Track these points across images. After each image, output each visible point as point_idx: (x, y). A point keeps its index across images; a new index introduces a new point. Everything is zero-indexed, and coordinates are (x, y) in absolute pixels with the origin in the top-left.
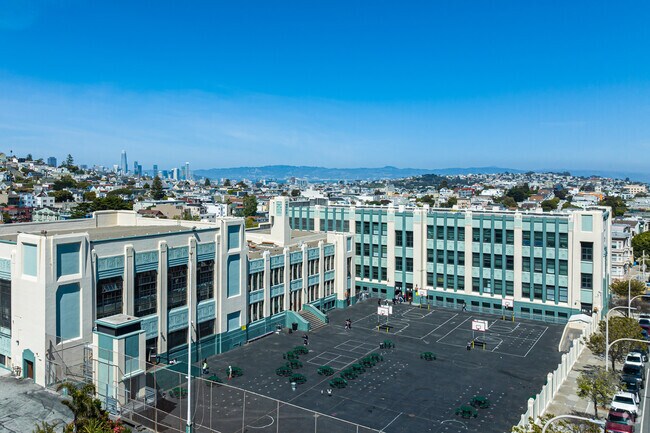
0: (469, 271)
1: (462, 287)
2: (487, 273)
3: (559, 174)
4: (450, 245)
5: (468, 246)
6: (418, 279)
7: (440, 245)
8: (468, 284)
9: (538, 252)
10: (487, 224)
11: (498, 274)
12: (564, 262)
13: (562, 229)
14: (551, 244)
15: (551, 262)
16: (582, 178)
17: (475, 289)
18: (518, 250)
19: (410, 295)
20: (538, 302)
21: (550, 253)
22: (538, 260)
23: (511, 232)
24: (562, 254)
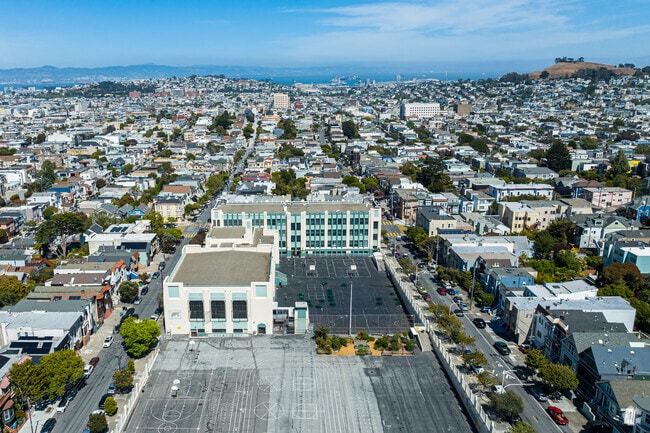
0: (326, 238)
1: (323, 246)
2: (334, 238)
3: (217, 77)
4: (317, 227)
5: (326, 227)
6: (303, 245)
7: (312, 227)
8: (326, 244)
9: (356, 227)
10: (334, 217)
11: (339, 238)
12: (367, 230)
13: (366, 216)
14: (362, 223)
15: (362, 231)
16: (234, 79)
17: (329, 246)
18: (348, 227)
19: (299, 253)
20: (356, 248)
21: (361, 227)
22: (357, 231)
23: (345, 219)
24: (366, 227)
